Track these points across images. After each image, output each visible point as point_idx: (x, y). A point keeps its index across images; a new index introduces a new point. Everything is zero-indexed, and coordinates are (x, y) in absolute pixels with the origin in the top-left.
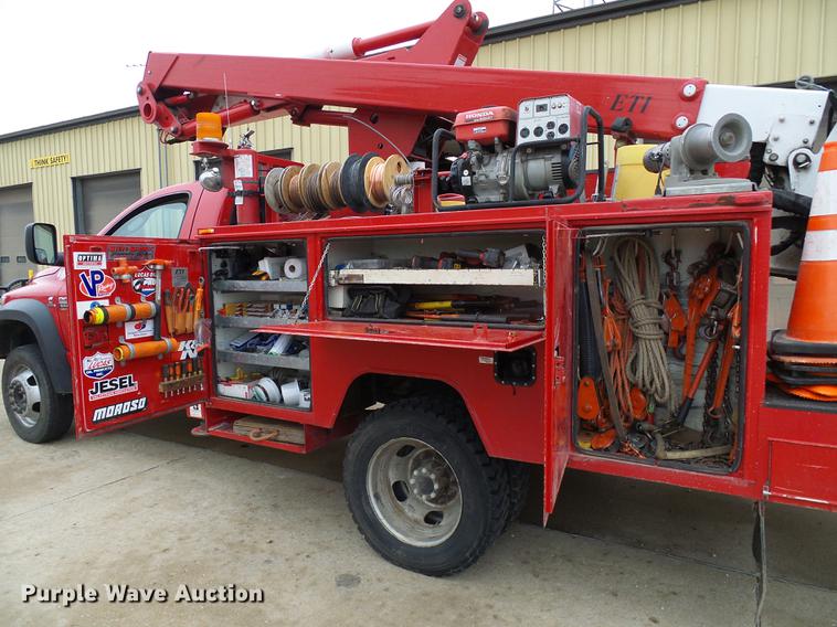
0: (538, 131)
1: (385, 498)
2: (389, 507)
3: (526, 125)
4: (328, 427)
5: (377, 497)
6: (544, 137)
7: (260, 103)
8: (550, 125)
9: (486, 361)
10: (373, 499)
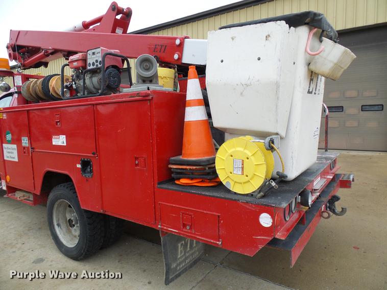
0: (93, 64)
1: (64, 226)
2: (64, 230)
3: (90, 61)
4: (38, 194)
5: (58, 225)
6: (95, 67)
7: (46, 52)
8: (97, 61)
9: (79, 166)
10: (56, 227)
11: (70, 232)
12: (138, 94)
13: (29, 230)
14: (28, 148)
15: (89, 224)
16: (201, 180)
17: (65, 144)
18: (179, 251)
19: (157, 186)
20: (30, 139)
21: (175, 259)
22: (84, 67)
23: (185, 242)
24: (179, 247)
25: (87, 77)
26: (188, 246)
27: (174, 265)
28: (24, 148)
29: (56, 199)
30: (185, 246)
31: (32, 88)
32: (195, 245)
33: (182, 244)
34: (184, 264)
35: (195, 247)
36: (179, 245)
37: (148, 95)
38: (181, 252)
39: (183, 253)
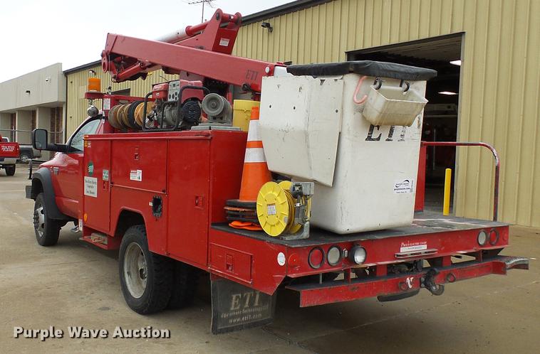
0: (173, 97)
1: (134, 275)
2: (134, 280)
3: (170, 93)
4: (112, 235)
5: (129, 273)
6: (174, 100)
7: (143, 64)
8: (176, 94)
9: (151, 204)
10: (126, 275)
11: (140, 283)
12: (201, 133)
13: (101, 283)
14: (108, 182)
15: (155, 270)
16: (250, 224)
17: (141, 180)
18: (233, 303)
19: (210, 226)
20: (110, 172)
21: (227, 310)
22: (165, 99)
23: (242, 296)
24: (234, 298)
25: (166, 110)
26: (247, 303)
27: (224, 316)
28: (104, 182)
29: (129, 243)
30: (243, 300)
31: (119, 114)
32: (256, 304)
33: (237, 297)
34: (238, 320)
35: (257, 307)
36: (234, 297)
37: (208, 135)
38: (236, 306)
39: (238, 308)
